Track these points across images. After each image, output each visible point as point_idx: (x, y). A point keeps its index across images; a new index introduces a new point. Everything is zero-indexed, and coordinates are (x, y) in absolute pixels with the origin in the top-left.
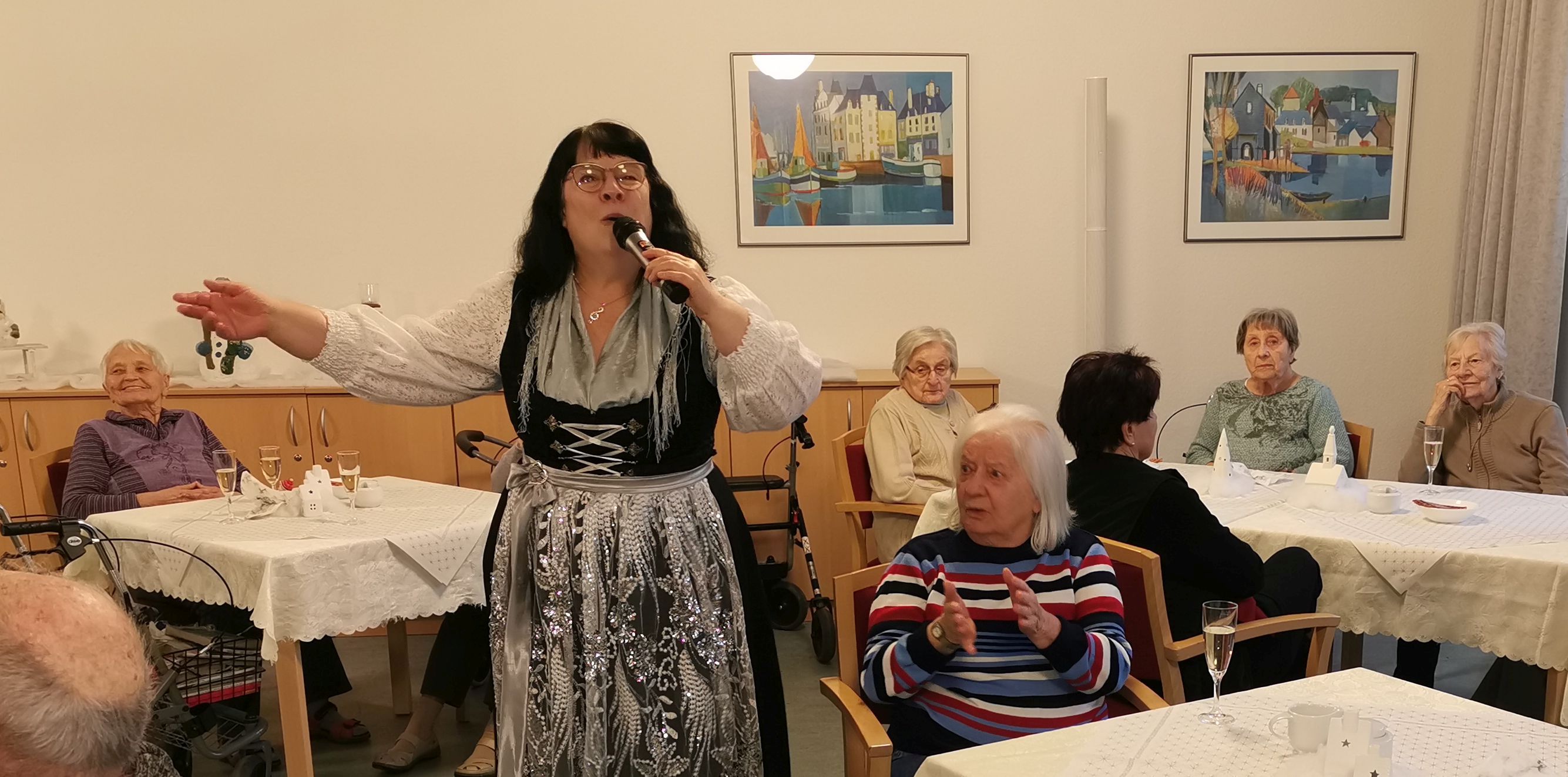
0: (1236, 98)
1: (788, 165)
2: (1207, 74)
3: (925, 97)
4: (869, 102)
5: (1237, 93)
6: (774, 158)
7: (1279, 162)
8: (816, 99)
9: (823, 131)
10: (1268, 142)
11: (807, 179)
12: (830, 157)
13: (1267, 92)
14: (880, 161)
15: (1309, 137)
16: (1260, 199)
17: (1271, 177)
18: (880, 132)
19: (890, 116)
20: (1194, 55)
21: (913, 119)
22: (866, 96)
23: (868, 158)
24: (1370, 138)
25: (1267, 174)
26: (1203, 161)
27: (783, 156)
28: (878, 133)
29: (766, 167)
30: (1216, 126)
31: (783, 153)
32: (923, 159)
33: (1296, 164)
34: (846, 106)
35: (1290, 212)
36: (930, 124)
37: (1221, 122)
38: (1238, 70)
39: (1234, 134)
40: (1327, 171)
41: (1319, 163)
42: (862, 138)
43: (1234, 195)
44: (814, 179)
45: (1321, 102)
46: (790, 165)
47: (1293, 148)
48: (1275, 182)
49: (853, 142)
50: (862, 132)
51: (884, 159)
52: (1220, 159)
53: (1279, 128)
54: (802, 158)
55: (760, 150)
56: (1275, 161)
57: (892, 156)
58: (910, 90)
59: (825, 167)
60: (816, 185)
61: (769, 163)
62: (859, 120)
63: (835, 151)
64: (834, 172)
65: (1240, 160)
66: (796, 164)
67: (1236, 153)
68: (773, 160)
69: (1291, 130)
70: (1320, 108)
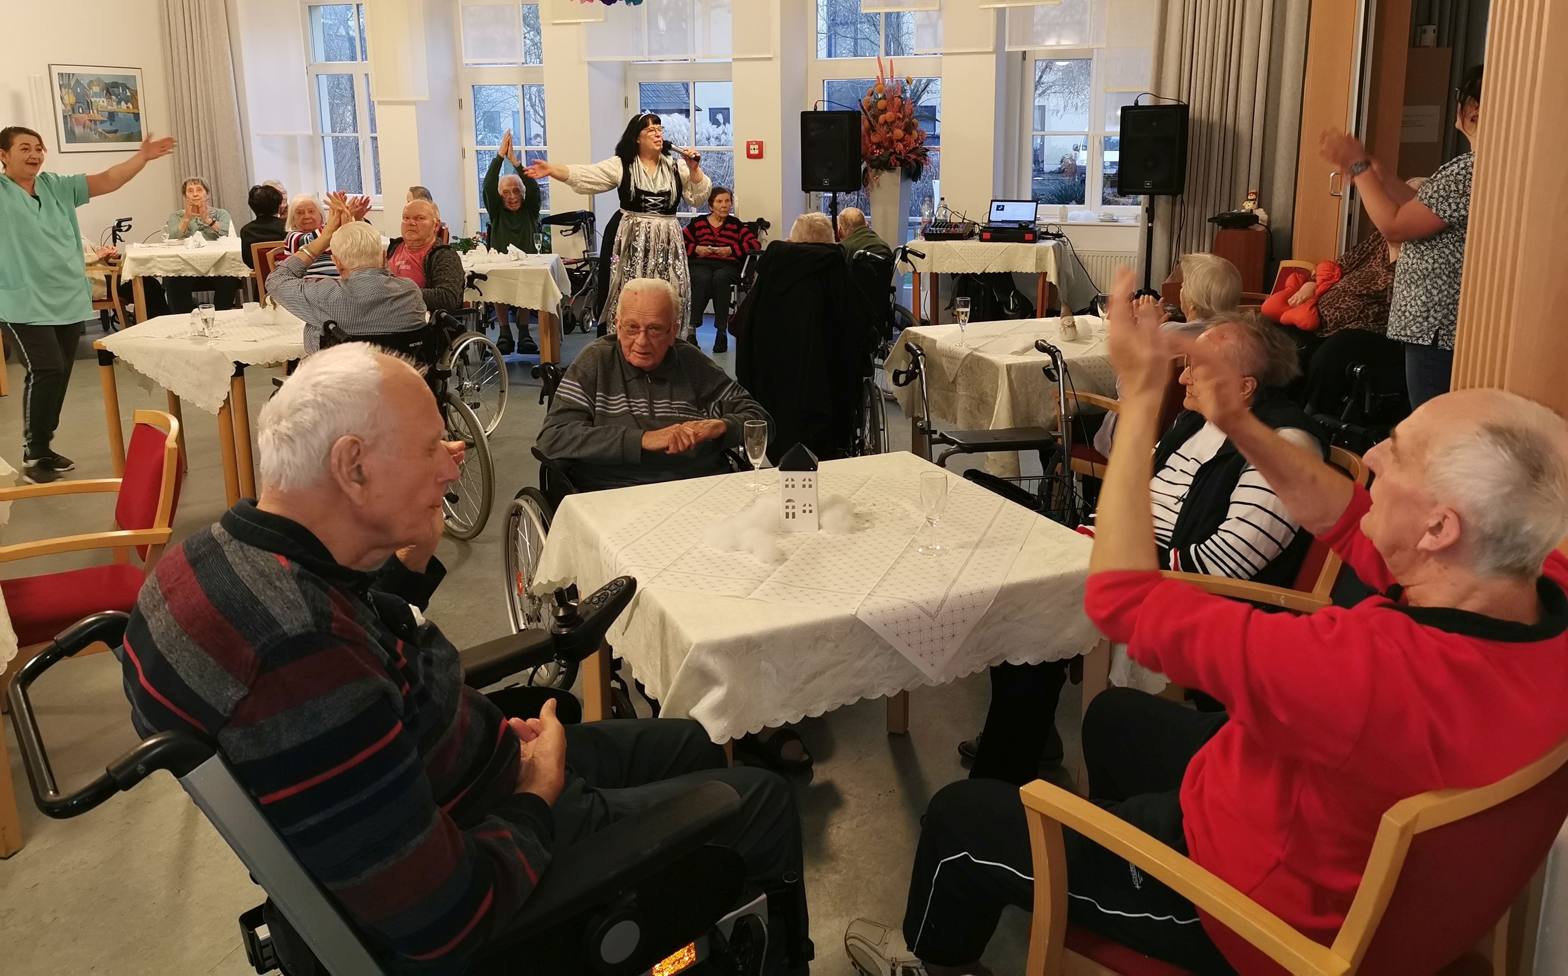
0: (72, 85)
2: (58, 73)
5: (73, 83)
7: (96, 115)
10: (89, 106)
13: (85, 83)
15: (105, 104)
16: (89, 132)
17: (93, 122)
20: (52, 64)
24: (130, 105)
25: (91, 121)
26: (63, 114)
30: (66, 97)
33: (102, 116)
35: (103, 138)
38: (71, 72)
39: (74, 102)
40: (115, 120)
41: (112, 116)
43: (78, 130)
45: (108, 89)
47: (100, 109)
48: (94, 124)
52: (70, 113)
53: (93, 100)
56: (93, 114)
65: (78, 114)
67: (76, 111)
69: (97, 101)
70: (108, 91)
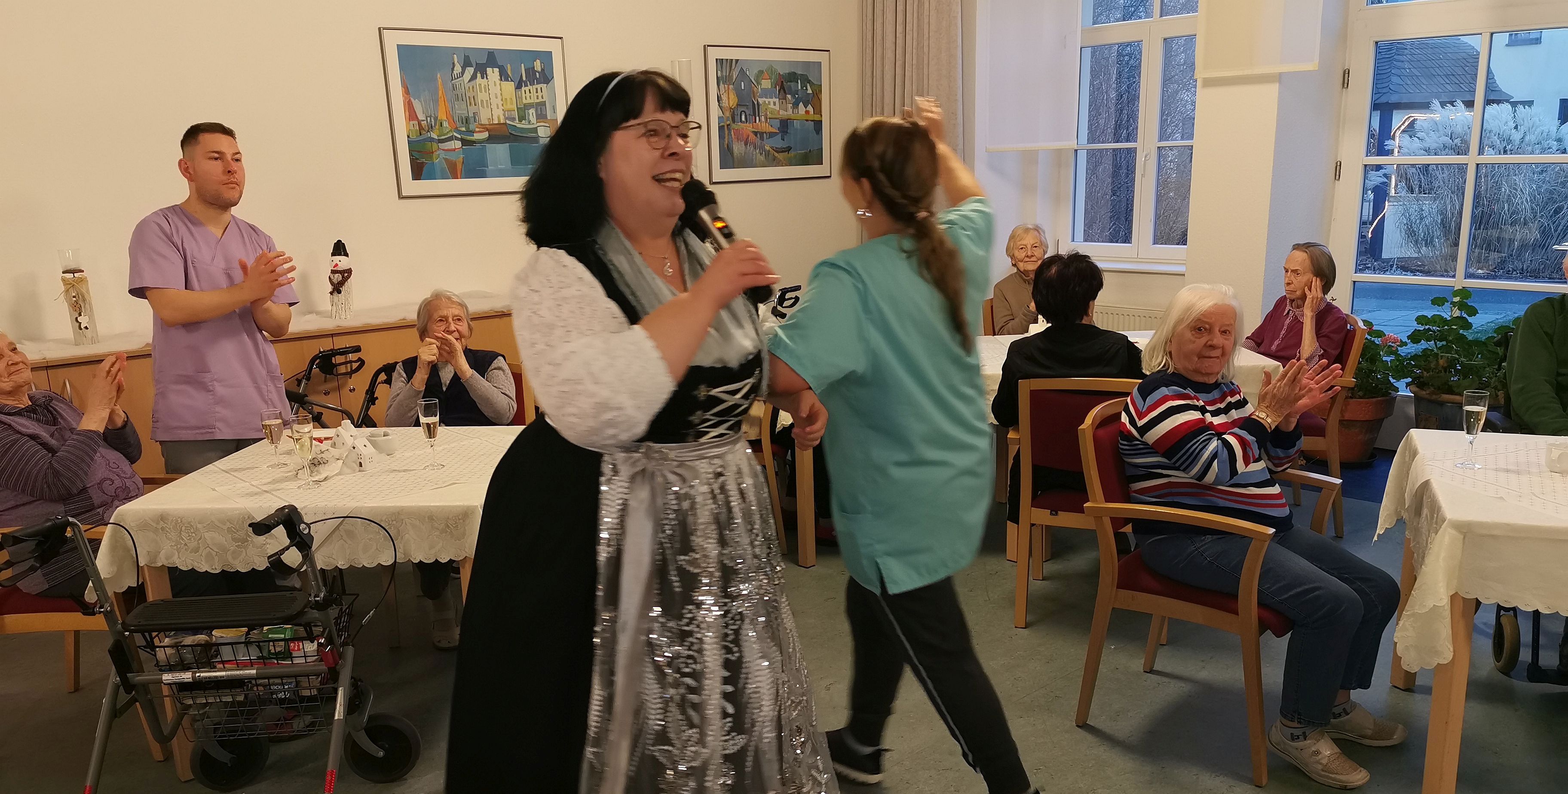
0: (734, 77)
1: (435, 126)
2: (716, 59)
3: (534, 72)
4: (493, 74)
5: (735, 75)
6: (423, 121)
7: (763, 125)
8: (453, 69)
9: (460, 98)
10: (755, 110)
11: (451, 139)
12: (467, 121)
13: (752, 74)
14: (505, 124)
15: (777, 107)
16: (753, 151)
17: (758, 135)
18: (504, 99)
19: (509, 86)
20: (708, 46)
21: (527, 89)
22: (491, 69)
23: (496, 122)
24: (810, 108)
25: (755, 133)
26: (719, 124)
27: (431, 119)
28: (502, 100)
29: (418, 128)
30: (724, 98)
31: (430, 117)
32: (537, 122)
33: (771, 126)
34: (476, 78)
36: (540, 94)
37: (727, 95)
38: (734, 58)
39: (735, 104)
40: (788, 131)
42: (491, 104)
44: (457, 139)
45: (782, 82)
46: (437, 127)
47: (769, 115)
48: (760, 139)
49: (484, 108)
50: (490, 99)
51: (508, 122)
52: (728, 122)
53: (761, 101)
54: (446, 121)
55: (411, 115)
56: (759, 123)
57: (513, 119)
58: (523, 65)
59: (464, 129)
60: (458, 144)
61: (420, 124)
62: (487, 88)
63: (471, 115)
64: (472, 132)
65: (740, 123)
66: (441, 126)
67: (737, 118)
68: (422, 122)
69: (767, 102)
70: (782, 87)
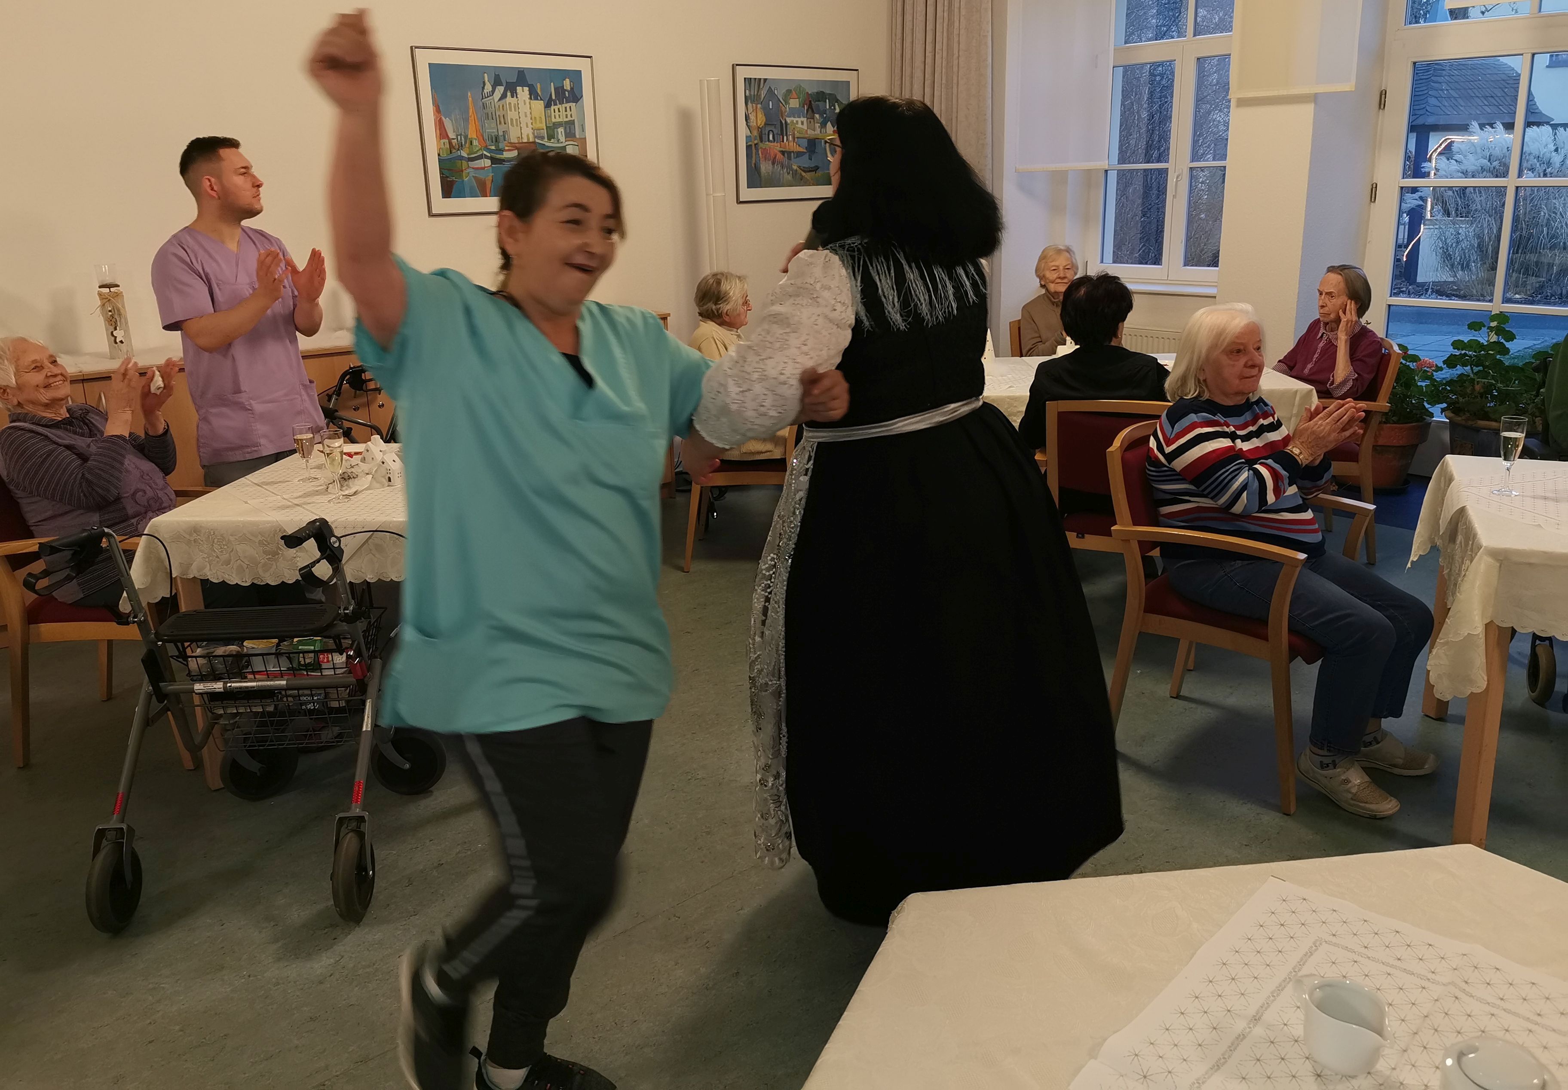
0: (763, 96)
1: (465, 145)
2: (745, 78)
3: (564, 91)
4: (523, 93)
5: (763, 93)
6: (454, 139)
7: (791, 145)
8: (483, 88)
9: (490, 117)
10: (783, 129)
11: (481, 157)
12: (496, 140)
13: (780, 93)
14: (534, 142)
15: (805, 127)
16: (780, 170)
17: (786, 155)
18: (533, 118)
19: (539, 105)
20: (737, 65)
21: (556, 108)
22: (521, 88)
23: (525, 140)
25: (783, 153)
26: (747, 143)
27: (461, 138)
28: (531, 119)
29: (448, 147)
30: (752, 117)
31: (461, 135)
32: (566, 141)
33: (799, 146)
34: (506, 97)
36: (569, 113)
37: (755, 115)
38: (763, 77)
39: (763, 124)
42: (520, 123)
43: (765, 168)
44: (486, 157)
45: (810, 101)
46: (467, 145)
47: (797, 135)
48: (788, 158)
49: (513, 126)
50: (520, 118)
51: (537, 141)
52: (756, 142)
53: (789, 120)
54: (476, 139)
55: (442, 133)
56: (787, 143)
57: (542, 138)
58: (552, 84)
59: (493, 148)
60: (488, 162)
61: (450, 143)
62: (517, 107)
63: (501, 133)
64: (501, 151)
65: (767, 143)
66: (471, 144)
67: (765, 137)
68: (453, 141)
69: (795, 122)
70: (810, 106)
